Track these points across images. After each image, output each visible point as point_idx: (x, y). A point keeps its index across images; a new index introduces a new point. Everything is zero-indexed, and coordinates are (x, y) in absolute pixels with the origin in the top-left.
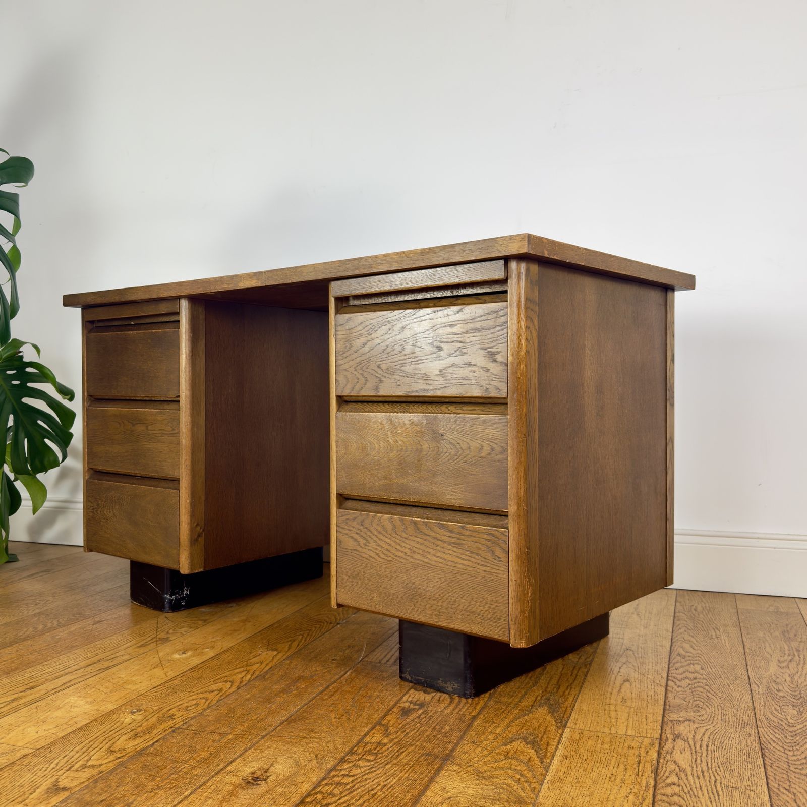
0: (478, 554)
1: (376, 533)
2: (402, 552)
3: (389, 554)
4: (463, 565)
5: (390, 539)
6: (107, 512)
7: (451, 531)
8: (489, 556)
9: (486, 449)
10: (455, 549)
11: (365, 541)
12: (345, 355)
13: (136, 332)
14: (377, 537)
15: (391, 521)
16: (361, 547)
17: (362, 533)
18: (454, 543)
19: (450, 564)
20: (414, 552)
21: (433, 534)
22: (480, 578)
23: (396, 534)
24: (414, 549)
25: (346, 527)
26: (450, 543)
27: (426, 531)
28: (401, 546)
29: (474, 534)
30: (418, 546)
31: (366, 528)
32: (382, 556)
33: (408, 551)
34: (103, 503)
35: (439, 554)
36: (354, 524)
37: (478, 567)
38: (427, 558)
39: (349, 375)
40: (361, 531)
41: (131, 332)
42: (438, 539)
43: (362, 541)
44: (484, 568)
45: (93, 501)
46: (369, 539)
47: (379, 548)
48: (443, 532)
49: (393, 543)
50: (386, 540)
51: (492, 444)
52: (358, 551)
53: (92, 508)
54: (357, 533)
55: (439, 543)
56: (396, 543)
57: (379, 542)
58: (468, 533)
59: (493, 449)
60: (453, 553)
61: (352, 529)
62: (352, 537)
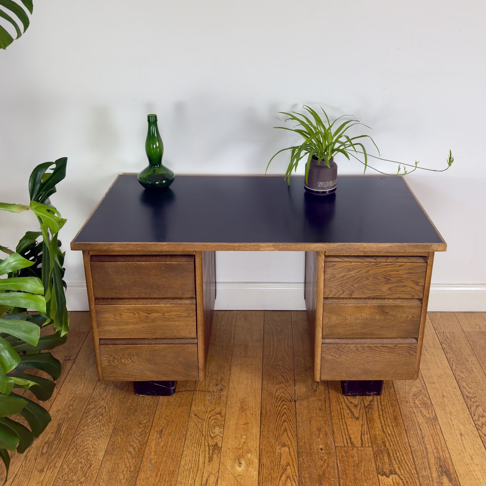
0: (402, 354)
1: (346, 352)
2: (361, 358)
3: (353, 359)
4: (394, 359)
5: (355, 354)
6: (125, 361)
7: (389, 348)
8: (408, 354)
9: (410, 316)
10: (390, 354)
11: (339, 356)
12: (330, 280)
13: (148, 263)
14: (346, 353)
15: (356, 347)
16: (337, 358)
17: (338, 353)
18: (390, 352)
19: (387, 359)
20: (368, 357)
21: (380, 350)
22: (402, 362)
23: (358, 351)
24: (368, 356)
25: (328, 351)
26: (388, 352)
27: (376, 349)
28: (361, 356)
29: (401, 348)
30: (370, 355)
31: (341, 351)
32: (350, 360)
33: (365, 357)
34: (120, 357)
35: (381, 356)
36: (333, 350)
37: (402, 358)
38: (376, 358)
39: (332, 289)
40: (337, 352)
41: (144, 263)
42: (382, 351)
43: (337, 356)
44: (404, 359)
45: (108, 357)
46: (342, 355)
47: (348, 358)
48: (385, 348)
49: (356, 355)
50: (351, 354)
51: (414, 315)
52: (335, 360)
53: (107, 360)
54: (334, 353)
55: (383, 353)
56: (358, 355)
57: (347, 355)
58: (398, 348)
59: (413, 317)
60: (390, 355)
61: (331, 352)
62: (331, 355)
